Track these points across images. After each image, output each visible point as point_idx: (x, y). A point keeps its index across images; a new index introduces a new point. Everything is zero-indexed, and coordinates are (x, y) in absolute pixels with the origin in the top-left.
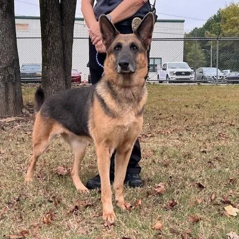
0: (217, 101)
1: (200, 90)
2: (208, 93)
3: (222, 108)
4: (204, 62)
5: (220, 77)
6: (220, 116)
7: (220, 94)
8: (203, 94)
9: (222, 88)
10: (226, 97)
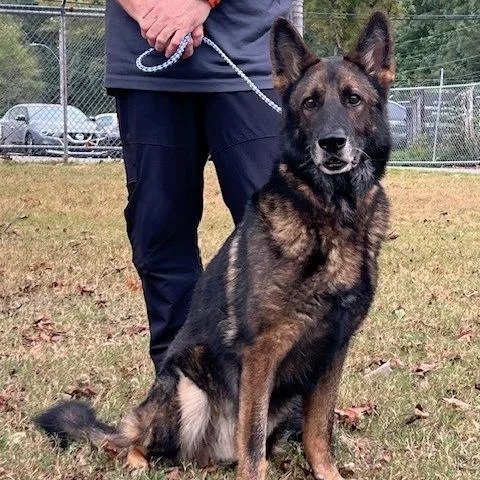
0: (62, 215)
1: (10, 180)
2: (33, 188)
3: (70, 238)
4: (35, 85)
5: (86, 136)
6: (60, 263)
7: (72, 193)
8: (17, 190)
9: (81, 174)
10: (89, 202)
